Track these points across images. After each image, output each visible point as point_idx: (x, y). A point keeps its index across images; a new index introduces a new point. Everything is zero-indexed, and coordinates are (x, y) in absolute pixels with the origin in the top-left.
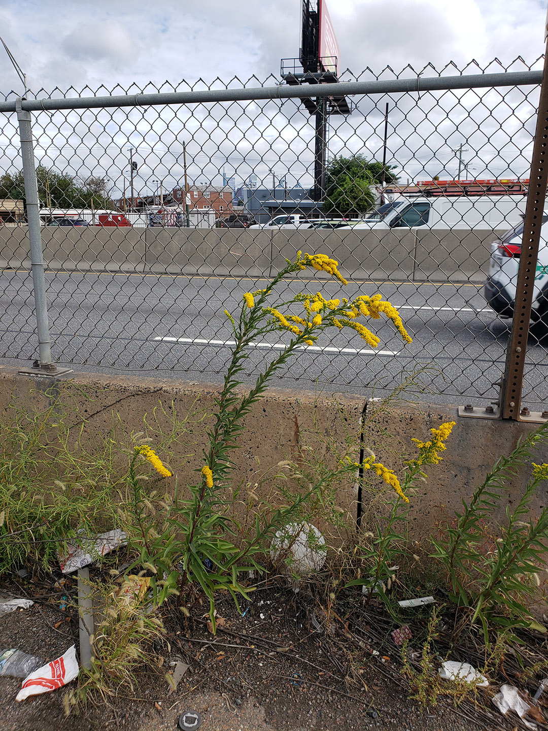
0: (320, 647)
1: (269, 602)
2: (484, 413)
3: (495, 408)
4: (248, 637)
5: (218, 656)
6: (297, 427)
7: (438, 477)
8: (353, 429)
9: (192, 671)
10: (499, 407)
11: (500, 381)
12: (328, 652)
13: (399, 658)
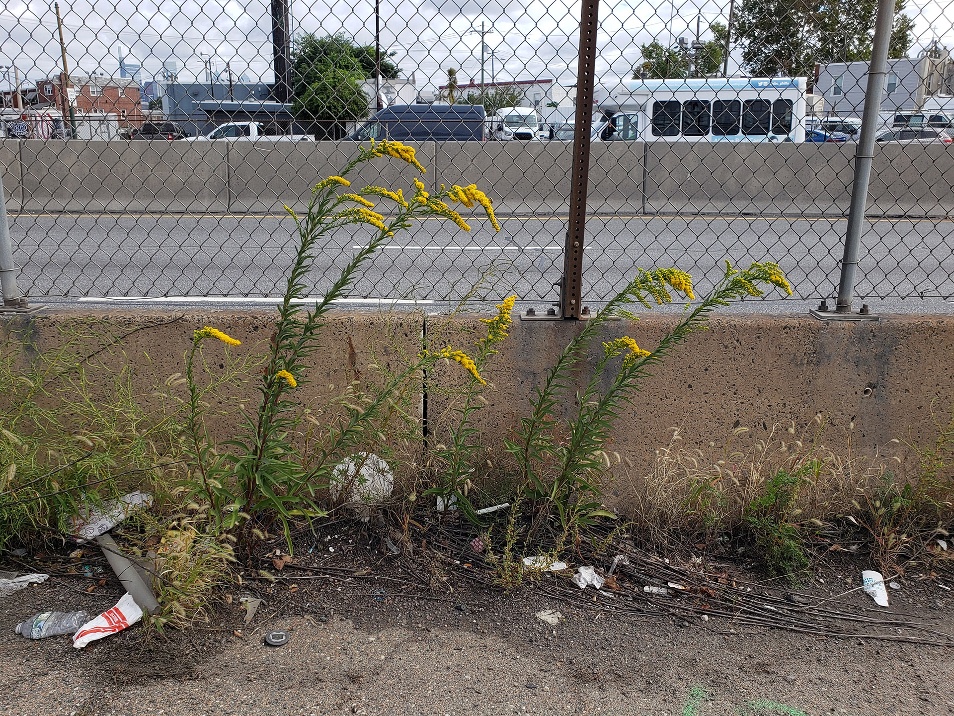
0: (399, 566)
1: (336, 536)
2: (546, 315)
3: (556, 309)
4: (320, 569)
5: (291, 589)
6: (352, 348)
7: (504, 386)
8: (415, 344)
9: (266, 604)
10: (560, 308)
11: (559, 281)
12: (408, 569)
13: (480, 563)
